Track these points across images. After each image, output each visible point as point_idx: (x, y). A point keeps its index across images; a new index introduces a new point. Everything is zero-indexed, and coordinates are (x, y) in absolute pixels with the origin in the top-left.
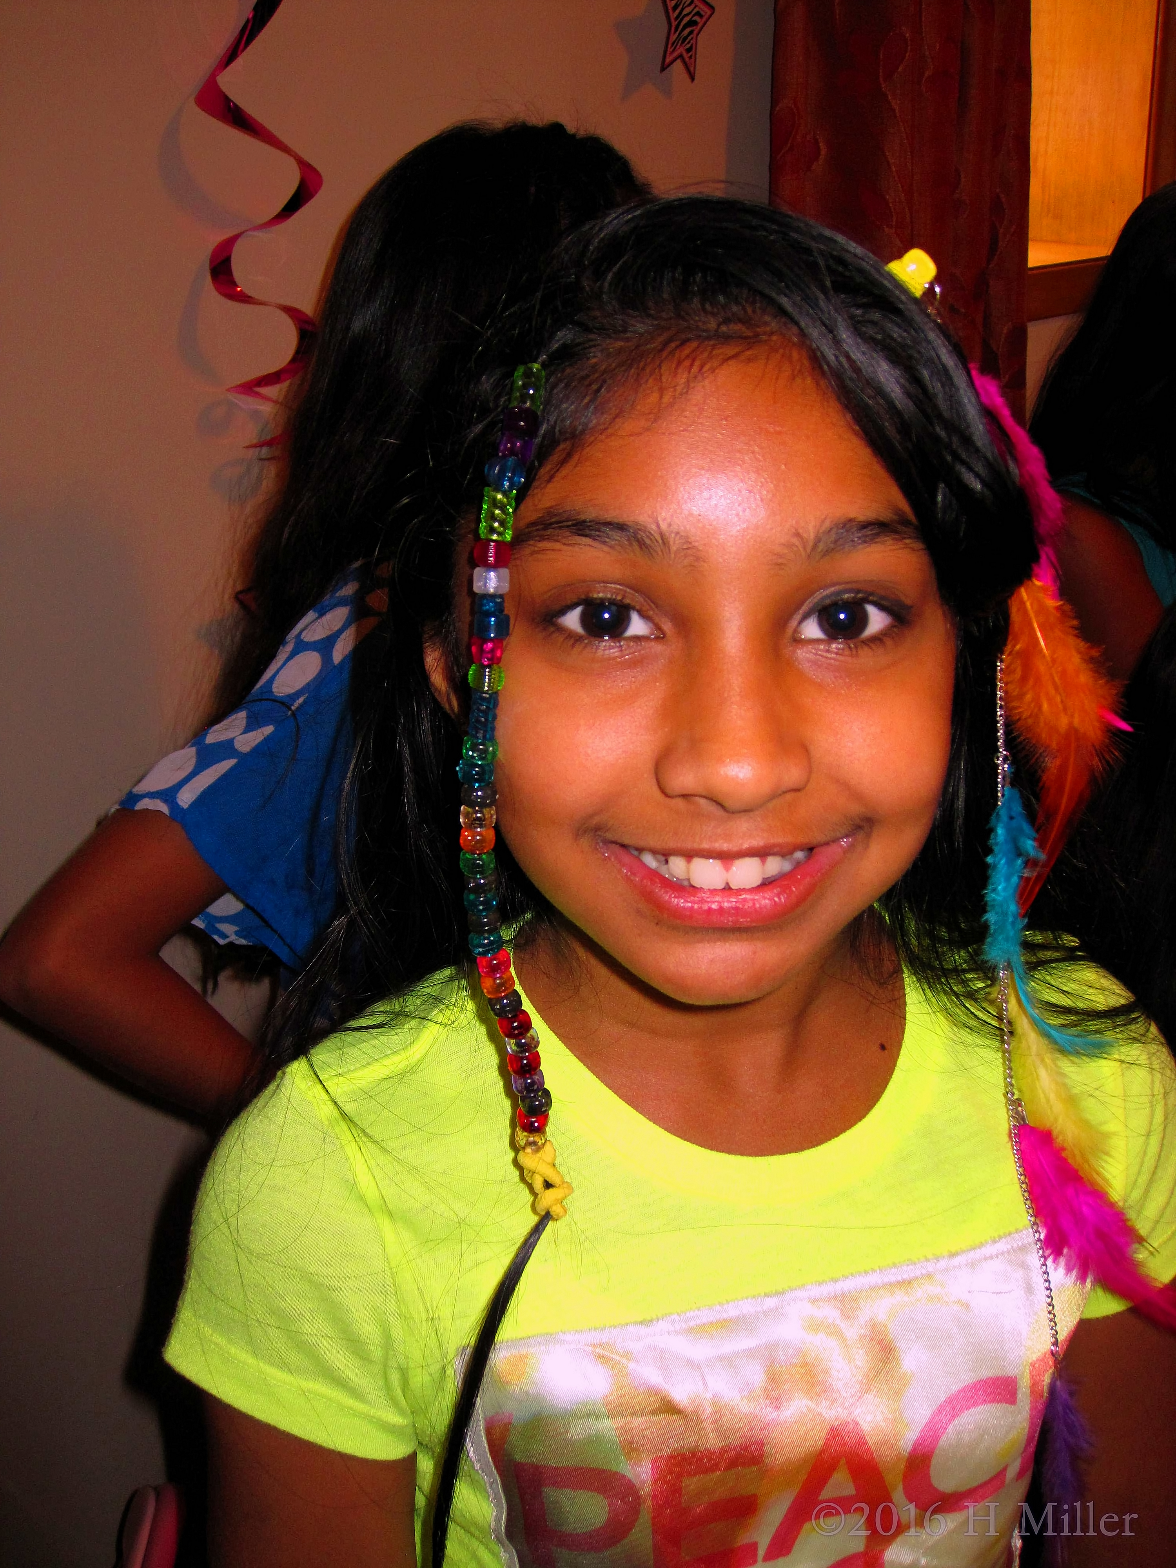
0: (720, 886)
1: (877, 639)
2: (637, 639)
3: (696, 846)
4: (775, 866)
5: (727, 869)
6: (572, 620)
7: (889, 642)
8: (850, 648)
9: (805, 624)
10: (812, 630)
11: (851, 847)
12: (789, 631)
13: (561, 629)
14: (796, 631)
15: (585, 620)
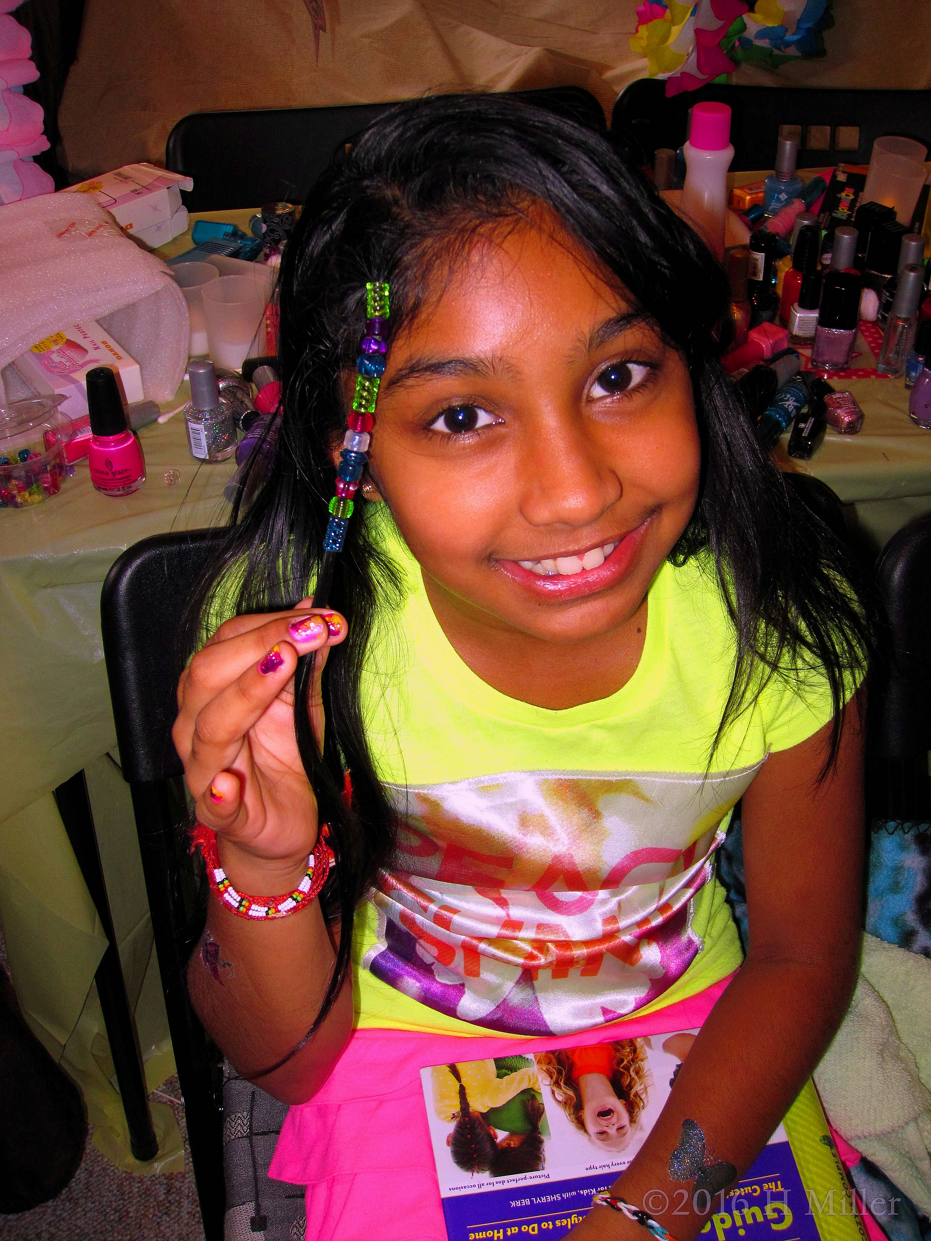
0: (579, 570)
1: (641, 386)
2: (488, 426)
3: (557, 552)
4: (609, 548)
5: (581, 559)
6: (440, 425)
7: (650, 385)
8: (626, 396)
9: (592, 389)
10: (598, 391)
11: (651, 523)
12: (584, 397)
13: (436, 433)
14: (588, 395)
15: (448, 423)
